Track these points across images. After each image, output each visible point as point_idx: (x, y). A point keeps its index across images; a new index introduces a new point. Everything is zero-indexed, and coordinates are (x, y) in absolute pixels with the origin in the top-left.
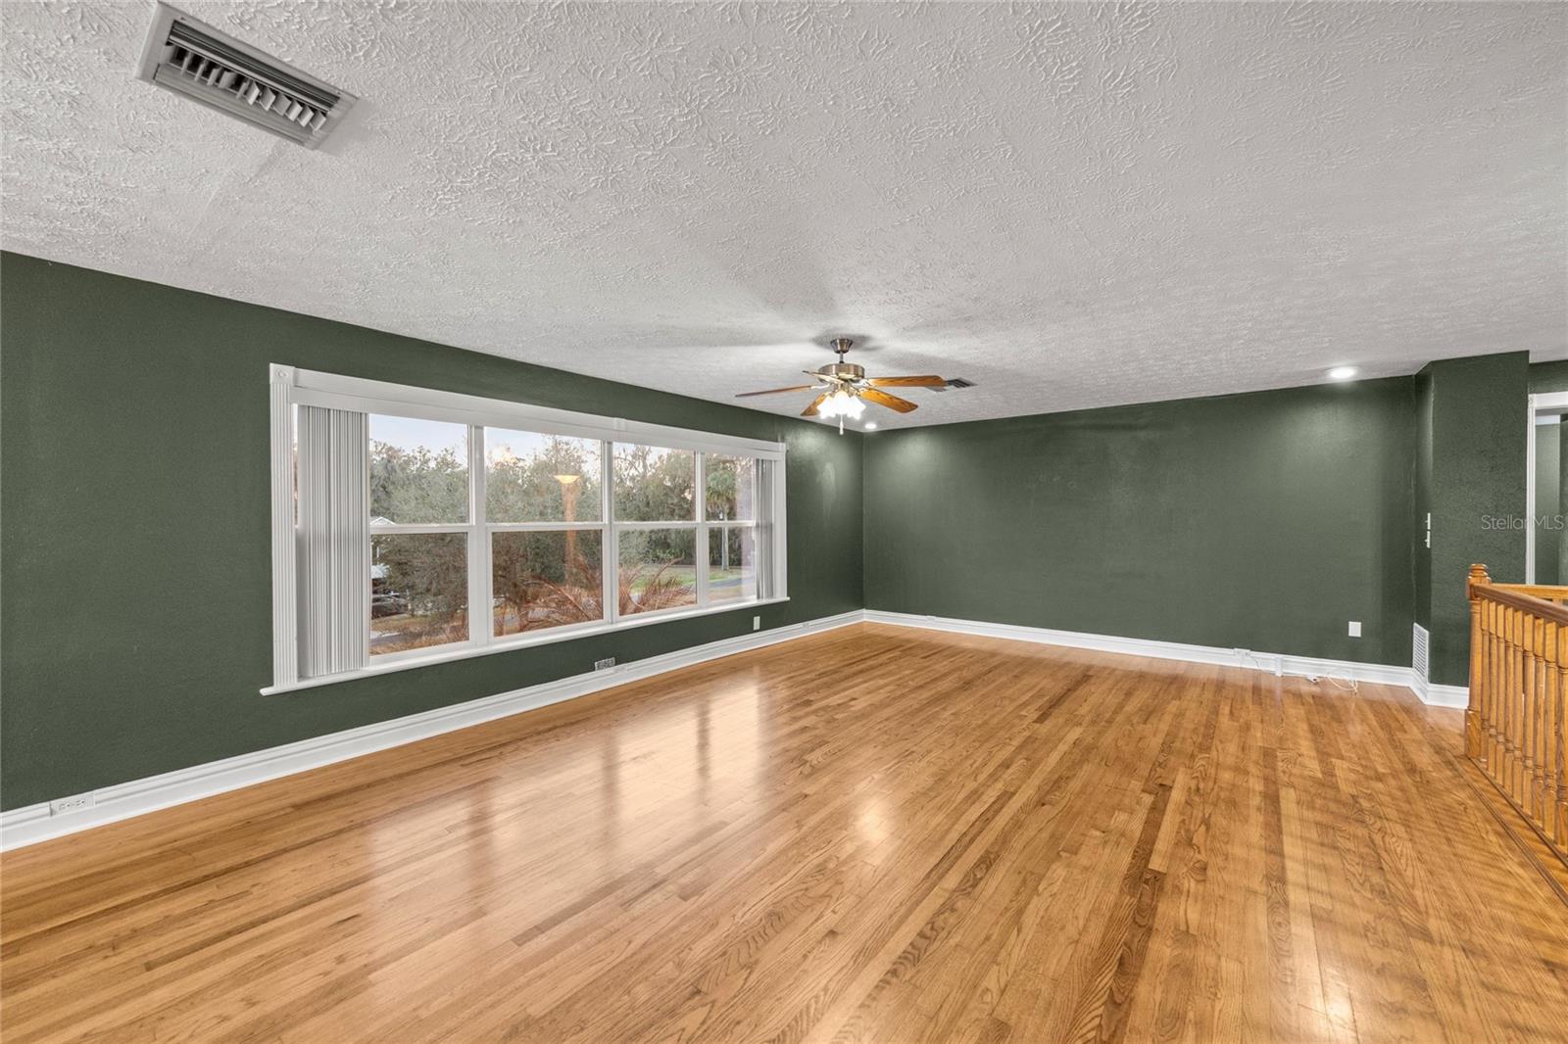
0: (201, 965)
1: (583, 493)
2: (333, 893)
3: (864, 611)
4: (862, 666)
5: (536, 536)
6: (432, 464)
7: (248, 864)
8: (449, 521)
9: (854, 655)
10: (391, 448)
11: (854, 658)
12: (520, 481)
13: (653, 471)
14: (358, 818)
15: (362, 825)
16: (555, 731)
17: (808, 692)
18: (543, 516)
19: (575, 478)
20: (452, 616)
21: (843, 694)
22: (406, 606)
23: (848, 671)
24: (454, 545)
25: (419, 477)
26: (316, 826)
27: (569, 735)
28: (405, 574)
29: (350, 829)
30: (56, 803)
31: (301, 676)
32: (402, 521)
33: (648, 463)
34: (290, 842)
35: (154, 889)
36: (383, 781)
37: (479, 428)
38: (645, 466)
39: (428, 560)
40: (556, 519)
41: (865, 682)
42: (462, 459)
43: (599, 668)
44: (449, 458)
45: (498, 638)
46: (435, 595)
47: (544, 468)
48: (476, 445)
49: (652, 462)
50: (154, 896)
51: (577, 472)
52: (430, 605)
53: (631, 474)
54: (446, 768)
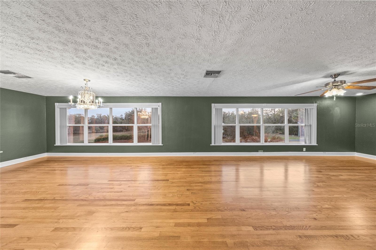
0: (207, 173)
1: (259, 118)
2: (218, 171)
3: (356, 153)
4: (349, 168)
5: (248, 127)
6: (230, 114)
7: (210, 165)
8: (233, 124)
9: (346, 164)
10: (224, 112)
11: (346, 165)
12: (246, 116)
13: (277, 112)
14: (221, 164)
15: (221, 165)
16: (250, 161)
17: (321, 169)
18: (250, 123)
19: (257, 115)
20: (233, 140)
21: (336, 173)
22: (226, 137)
23: (341, 168)
24: (234, 127)
25: (228, 116)
26: (216, 163)
27: (253, 162)
28: (226, 132)
29: (220, 165)
30: (194, 153)
31: (214, 144)
32: (226, 124)
33: (275, 111)
34: (214, 164)
35: (202, 164)
36: (224, 160)
37: (238, 109)
38: (274, 112)
39: (230, 130)
40: (252, 123)
41: (348, 172)
42: (235, 113)
43: (259, 152)
44: (233, 113)
45: (240, 143)
46: (231, 136)
47: (250, 114)
48: (238, 111)
49: (277, 110)
50: (202, 165)
51: (257, 114)
52: (230, 137)
53: (271, 114)
54: (232, 161)
